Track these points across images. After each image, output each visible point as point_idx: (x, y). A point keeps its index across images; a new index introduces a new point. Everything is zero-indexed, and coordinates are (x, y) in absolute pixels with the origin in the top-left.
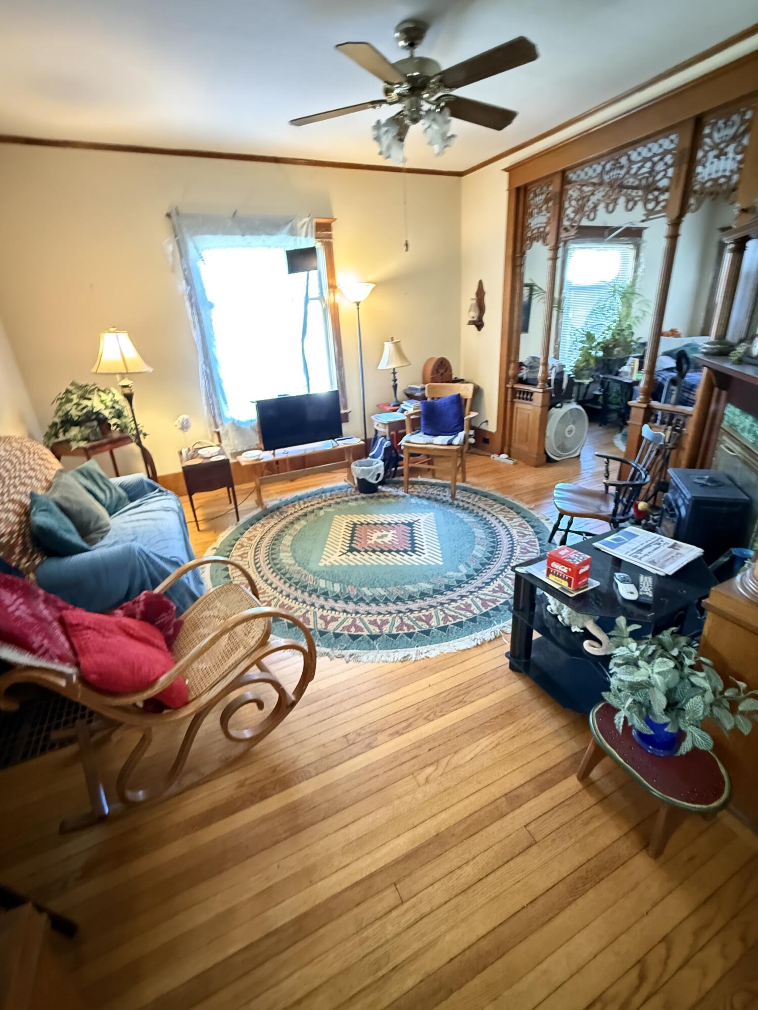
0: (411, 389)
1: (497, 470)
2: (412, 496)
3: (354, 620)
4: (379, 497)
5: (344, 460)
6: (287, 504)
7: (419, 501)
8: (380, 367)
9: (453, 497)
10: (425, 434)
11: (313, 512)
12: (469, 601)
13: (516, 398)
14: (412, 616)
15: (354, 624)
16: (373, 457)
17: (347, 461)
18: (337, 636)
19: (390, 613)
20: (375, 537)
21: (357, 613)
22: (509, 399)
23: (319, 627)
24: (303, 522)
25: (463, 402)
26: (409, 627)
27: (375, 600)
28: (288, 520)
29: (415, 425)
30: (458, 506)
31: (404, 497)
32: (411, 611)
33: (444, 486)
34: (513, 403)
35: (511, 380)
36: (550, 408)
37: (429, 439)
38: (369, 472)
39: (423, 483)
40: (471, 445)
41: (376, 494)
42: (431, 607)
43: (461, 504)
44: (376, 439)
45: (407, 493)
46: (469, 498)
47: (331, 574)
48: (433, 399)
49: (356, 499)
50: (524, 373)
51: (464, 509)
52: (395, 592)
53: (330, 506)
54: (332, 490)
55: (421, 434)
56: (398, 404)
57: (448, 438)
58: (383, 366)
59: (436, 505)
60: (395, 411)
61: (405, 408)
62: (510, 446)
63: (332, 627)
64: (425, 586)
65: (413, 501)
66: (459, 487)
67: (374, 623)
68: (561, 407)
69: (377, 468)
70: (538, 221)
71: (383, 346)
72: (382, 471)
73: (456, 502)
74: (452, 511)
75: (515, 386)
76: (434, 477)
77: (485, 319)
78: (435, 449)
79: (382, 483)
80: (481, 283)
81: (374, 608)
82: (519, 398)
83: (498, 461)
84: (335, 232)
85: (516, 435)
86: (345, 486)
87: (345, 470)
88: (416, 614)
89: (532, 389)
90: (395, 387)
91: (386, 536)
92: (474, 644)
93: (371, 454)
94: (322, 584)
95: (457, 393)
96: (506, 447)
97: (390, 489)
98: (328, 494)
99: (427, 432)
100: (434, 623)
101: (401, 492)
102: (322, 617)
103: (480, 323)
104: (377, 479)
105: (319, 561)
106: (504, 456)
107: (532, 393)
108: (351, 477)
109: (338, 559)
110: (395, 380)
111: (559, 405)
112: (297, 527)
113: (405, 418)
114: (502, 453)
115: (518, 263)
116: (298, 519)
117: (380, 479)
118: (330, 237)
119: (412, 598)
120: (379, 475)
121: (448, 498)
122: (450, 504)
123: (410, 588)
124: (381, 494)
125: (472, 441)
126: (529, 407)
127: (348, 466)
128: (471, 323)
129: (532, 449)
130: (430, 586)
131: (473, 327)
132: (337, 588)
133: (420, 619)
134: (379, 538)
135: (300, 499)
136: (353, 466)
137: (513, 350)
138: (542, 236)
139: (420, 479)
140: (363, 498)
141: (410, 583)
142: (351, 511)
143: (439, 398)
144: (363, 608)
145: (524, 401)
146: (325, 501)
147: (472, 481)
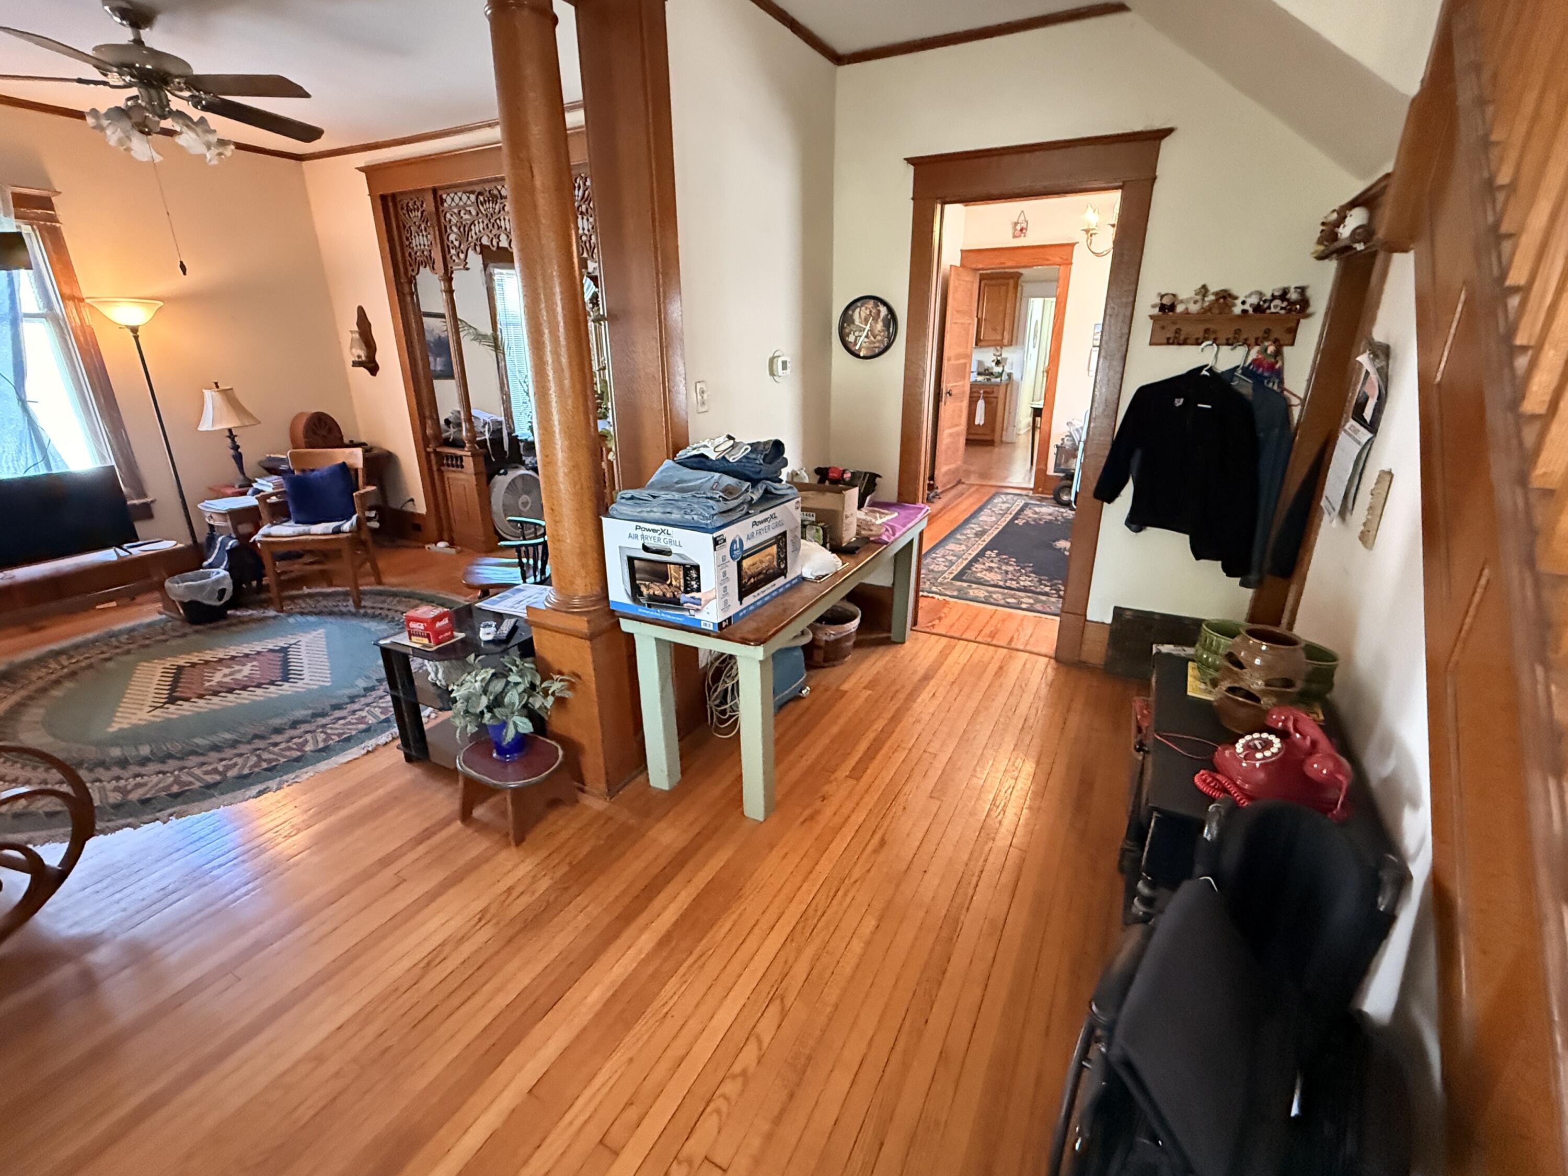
0: (270, 459)
1: (434, 560)
2: (290, 614)
3: (177, 778)
4: (230, 625)
5: (149, 576)
6: (28, 665)
7: (300, 618)
8: (200, 429)
9: (358, 605)
10: (297, 522)
11: (90, 666)
12: (364, 714)
13: (443, 465)
14: (276, 749)
15: (177, 781)
16: (211, 566)
17: (156, 579)
18: (145, 802)
19: (241, 755)
20: (219, 677)
21: (181, 769)
22: (435, 468)
23: (111, 800)
24: (69, 685)
25: (353, 473)
26: (269, 761)
27: (216, 748)
28: (33, 687)
29: (279, 513)
30: (365, 615)
31: (275, 617)
32: (276, 745)
33: (346, 594)
34: (441, 472)
35: (432, 442)
36: (490, 477)
37: (301, 528)
38: (201, 587)
39: (310, 596)
40: (373, 531)
41: (221, 623)
42: (307, 732)
43: (370, 611)
44: (211, 539)
45: (282, 611)
46: (384, 602)
47: (134, 736)
48: (303, 471)
49: (184, 635)
50: (451, 432)
51: (374, 617)
52: (251, 731)
53: (128, 652)
54: (132, 630)
55: (292, 523)
56: (249, 483)
57: (331, 526)
58: (206, 425)
59: (331, 619)
60: (244, 494)
61: (260, 488)
62: (451, 530)
63: (134, 796)
64: (300, 713)
65: (291, 620)
66: (365, 593)
67: (215, 771)
68: (505, 473)
69: (218, 581)
70: (421, 241)
71: (202, 394)
72: (228, 585)
73: (362, 611)
74: (354, 622)
75: (438, 450)
76: (330, 585)
77: (378, 358)
78: (313, 541)
79: (235, 603)
80: (361, 311)
81: (214, 755)
82: (448, 465)
83: (437, 553)
85: (455, 515)
86: (161, 620)
87: (157, 595)
88: (283, 746)
89: (459, 452)
90: (238, 458)
91: (240, 671)
92: (365, 751)
93: (205, 563)
94: (116, 752)
95: (340, 461)
96: (445, 532)
97: (250, 612)
98: (124, 638)
99: (299, 519)
100: (308, 748)
101: (272, 613)
102: (117, 789)
103: (373, 365)
104: (220, 599)
105: (109, 725)
106: (441, 544)
107: (461, 457)
108: (169, 604)
109: (147, 717)
110: (236, 447)
111: (502, 471)
112: (56, 693)
113: (256, 502)
114: (442, 540)
115: (406, 289)
116: (57, 683)
117: (226, 598)
118: (54, 219)
119: (278, 731)
120: (223, 592)
121: (353, 609)
122: (354, 615)
123: (277, 722)
124: (234, 621)
125: (375, 525)
126: (462, 476)
127: (161, 587)
128: (355, 364)
129: (478, 531)
130: (310, 712)
131: (363, 371)
132: (145, 750)
133: (290, 749)
134: (225, 676)
135: (56, 654)
136: (167, 584)
137: (425, 402)
138: (429, 262)
139: (306, 590)
140: (197, 632)
141: (277, 715)
142: (175, 653)
143: (313, 470)
144: (193, 760)
145: (454, 469)
146: (117, 647)
147: (392, 581)
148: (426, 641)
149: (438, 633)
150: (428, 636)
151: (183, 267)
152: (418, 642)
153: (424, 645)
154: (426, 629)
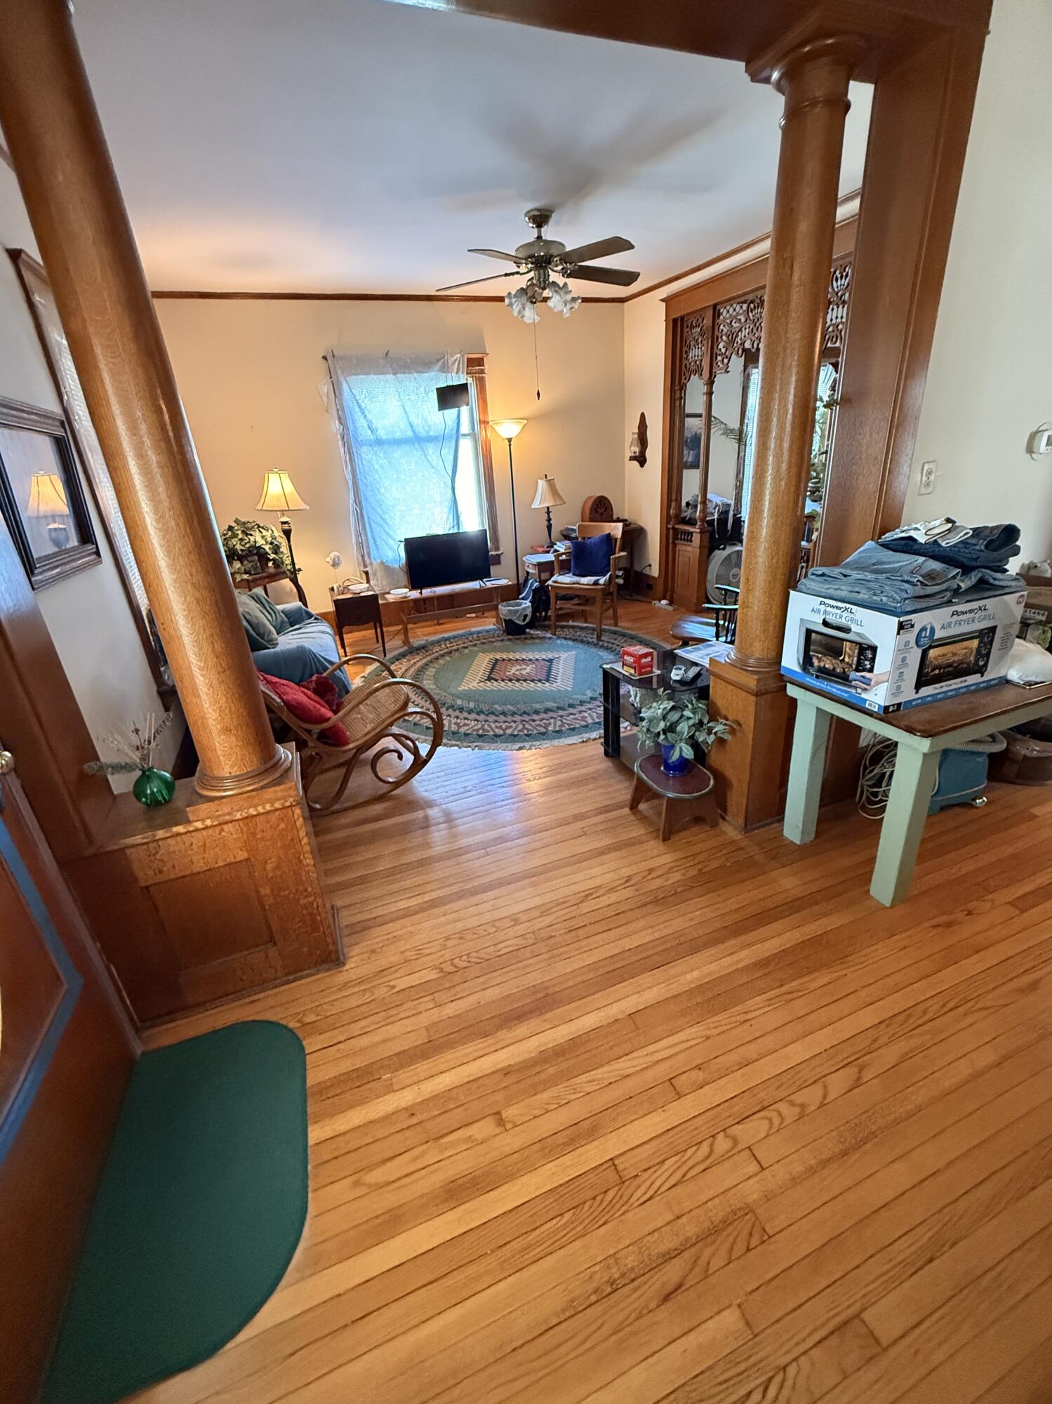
0: (568, 529)
1: (655, 614)
2: (559, 638)
3: (483, 725)
4: (526, 639)
5: (493, 601)
6: (433, 643)
7: (564, 642)
8: (533, 507)
9: (599, 638)
10: (574, 575)
11: (457, 650)
12: (586, 714)
13: (677, 539)
14: (533, 724)
15: (482, 727)
16: (523, 599)
17: (495, 603)
18: (466, 735)
19: (515, 722)
20: (513, 670)
21: (486, 721)
22: (671, 541)
23: (453, 729)
24: (448, 658)
25: (613, 541)
26: (528, 730)
27: (504, 714)
28: (433, 656)
29: (565, 567)
30: (602, 647)
31: (550, 638)
32: (534, 721)
33: (594, 630)
34: (675, 545)
35: (673, 520)
36: (711, 551)
37: (576, 579)
38: (517, 611)
39: (573, 627)
40: (619, 585)
41: (524, 636)
42: (552, 718)
43: (606, 644)
44: (526, 581)
45: (555, 635)
46: (615, 639)
47: (468, 696)
48: (584, 538)
49: (502, 640)
50: (688, 513)
51: (607, 648)
52: (523, 708)
53: (475, 645)
54: (479, 632)
55: (571, 575)
56: (552, 545)
57: (592, 579)
58: (535, 505)
59: (581, 646)
60: (548, 552)
61: (558, 549)
62: (673, 591)
63: (462, 730)
64: (550, 704)
65: (559, 642)
66: (605, 631)
67: (501, 727)
68: (724, 549)
69: (524, 609)
70: (697, 353)
71: (537, 483)
72: (529, 612)
73: (601, 643)
74: (594, 650)
75: (676, 526)
76: (586, 622)
77: (648, 454)
78: (581, 589)
79: (531, 625)
80: (643, 415)
81: (502, 718)
82: (681, 539)
83: (659, 608)
84: (487, 367)
85: (678, 581)
86: (494, 629)
87: (494, 613)
88: (538, 722)
89: (691, 529)
90: (549, 527)
91: (525, 669)
92: (581, 740)
93: (521, 596)
94: (459, 702)
95: (607, 532)
96: (669, 593)
97: (538, 632)
98: (475, 636)
99: (577, 573)
100: (551, 728)
101: (549, 635)
102: (456, 723)
103: (642, 459)
104: (524, 620)
105: (459, 686)
106: (664, 602)
107: (692, 533)
108: (498, 619)
109: (476, 685)
110: (549, 520)
111: (722, 547)
112: (441, 662)
113: (553, 559)
114: (664, 599)
115: (678, 396)
116: (443, 656)
117: (527, 620)
118: (482, 372)
119: (537, 712)
120: (526, 616)
121: (595, 640)
122: (595, 645)
123: (537, 706)
124: (529, 636)
125: (621, 581)
126: (689, 549)
127: (496, 608)
128: (632, 458)
129: (692, 594)
130: (556, 705)
131: (636, 463)
132: (472, 705)
133: (540, 726)
134: (517, 670)
135: (446, 639)
136: (500, 607)
137: (674, 486)
138: (699, 371)
139: (571, 623)
140: (510, 640)
141: (538, 702)
142: (496, 650)
143: (589, 538)
144: (492, 718)
145: (686, 543)
146: (471, 641)
147: (624, 625)
148: (632, 671)
149: (641, 667)
150: (635, 668)
151: (538, 394)
152: (627, 671)
153: (631, 674)
154: (634, 662)
